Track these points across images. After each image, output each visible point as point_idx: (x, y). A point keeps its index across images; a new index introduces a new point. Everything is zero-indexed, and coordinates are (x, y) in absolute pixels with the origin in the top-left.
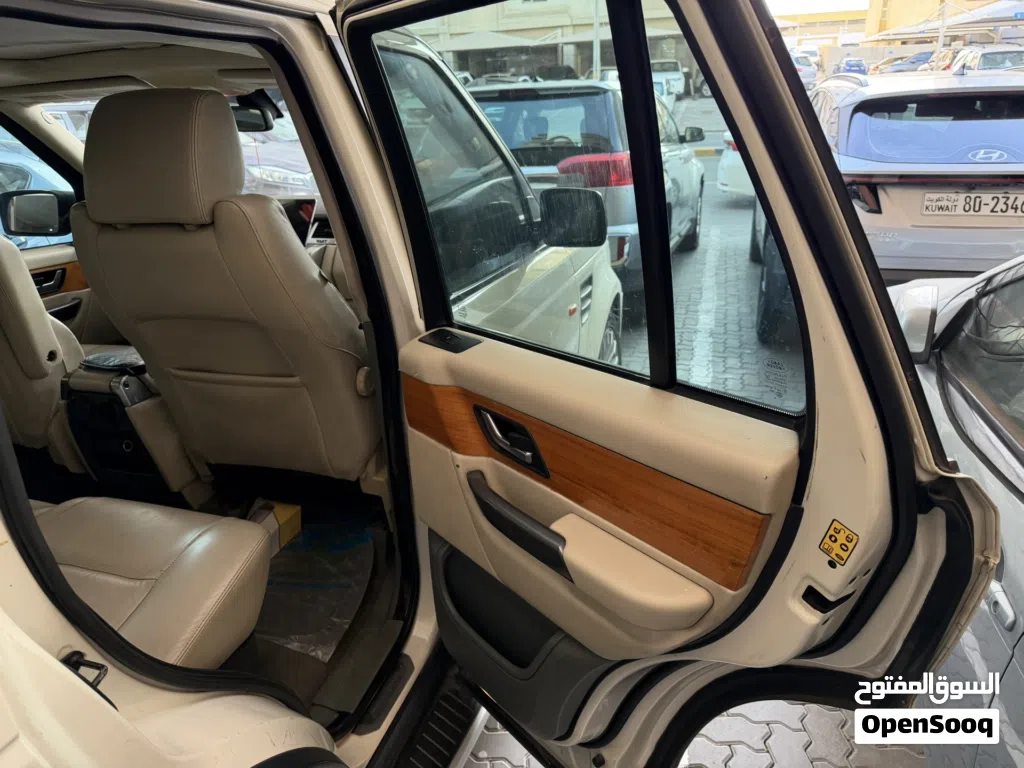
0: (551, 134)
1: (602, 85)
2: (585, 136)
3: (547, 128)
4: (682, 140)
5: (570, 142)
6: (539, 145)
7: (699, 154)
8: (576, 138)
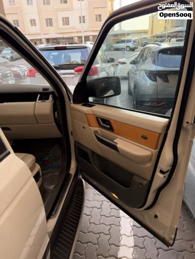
0: (72, 60)
1: (86, 45)
2: (82, 61)
3: (70, 59)
4: (109, 62)
5: (78, 62)
6: (68, 63)
7: (113, 65)
8: (79, 62)
